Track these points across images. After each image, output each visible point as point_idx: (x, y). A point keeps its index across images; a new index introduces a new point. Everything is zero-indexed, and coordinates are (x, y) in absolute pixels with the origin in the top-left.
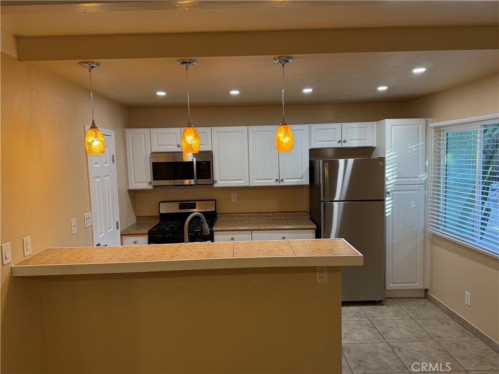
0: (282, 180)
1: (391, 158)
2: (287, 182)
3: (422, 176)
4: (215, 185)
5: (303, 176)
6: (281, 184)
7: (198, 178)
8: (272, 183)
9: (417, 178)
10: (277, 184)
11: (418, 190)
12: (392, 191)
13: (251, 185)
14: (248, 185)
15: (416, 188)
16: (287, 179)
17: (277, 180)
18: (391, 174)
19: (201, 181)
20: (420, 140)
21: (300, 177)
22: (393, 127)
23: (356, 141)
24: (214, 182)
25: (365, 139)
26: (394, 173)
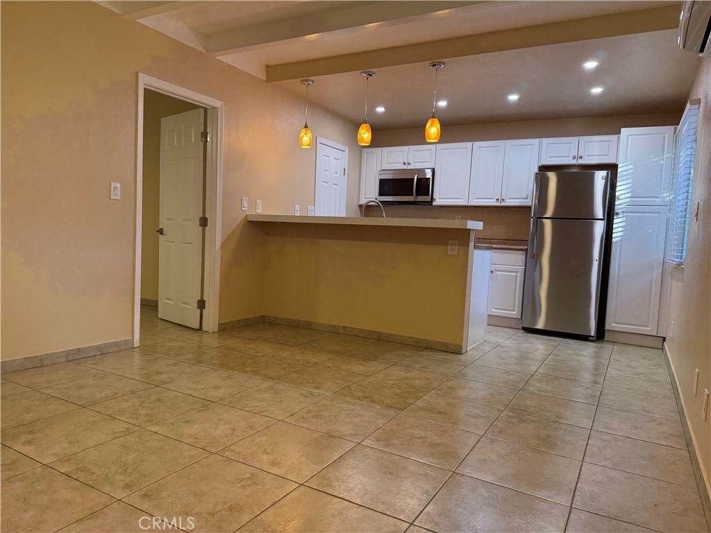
0: (503, 200)
1: (624, 173)
2: (509, 203)
3: (665, 195)
4: (434, 203)
5: (528, 196)
6: (503, 204)
7: (417, 195)
8: (492, 203)
9: (657, 197)
10: (498, 204)
11: (659, 213)
12: (623, 212)
13: (471, 204)
14: (466, 204)
15: (656, 211)
16: (510, 199)
17: (498, 200)
18: (623, 192)
19: (420, 198)
20: (665, 152)
21: (525, 197)
22: (630, 137)
23: (596, 157)
24: (432, 199)
25: (607, 155)
26: (627, 191)
